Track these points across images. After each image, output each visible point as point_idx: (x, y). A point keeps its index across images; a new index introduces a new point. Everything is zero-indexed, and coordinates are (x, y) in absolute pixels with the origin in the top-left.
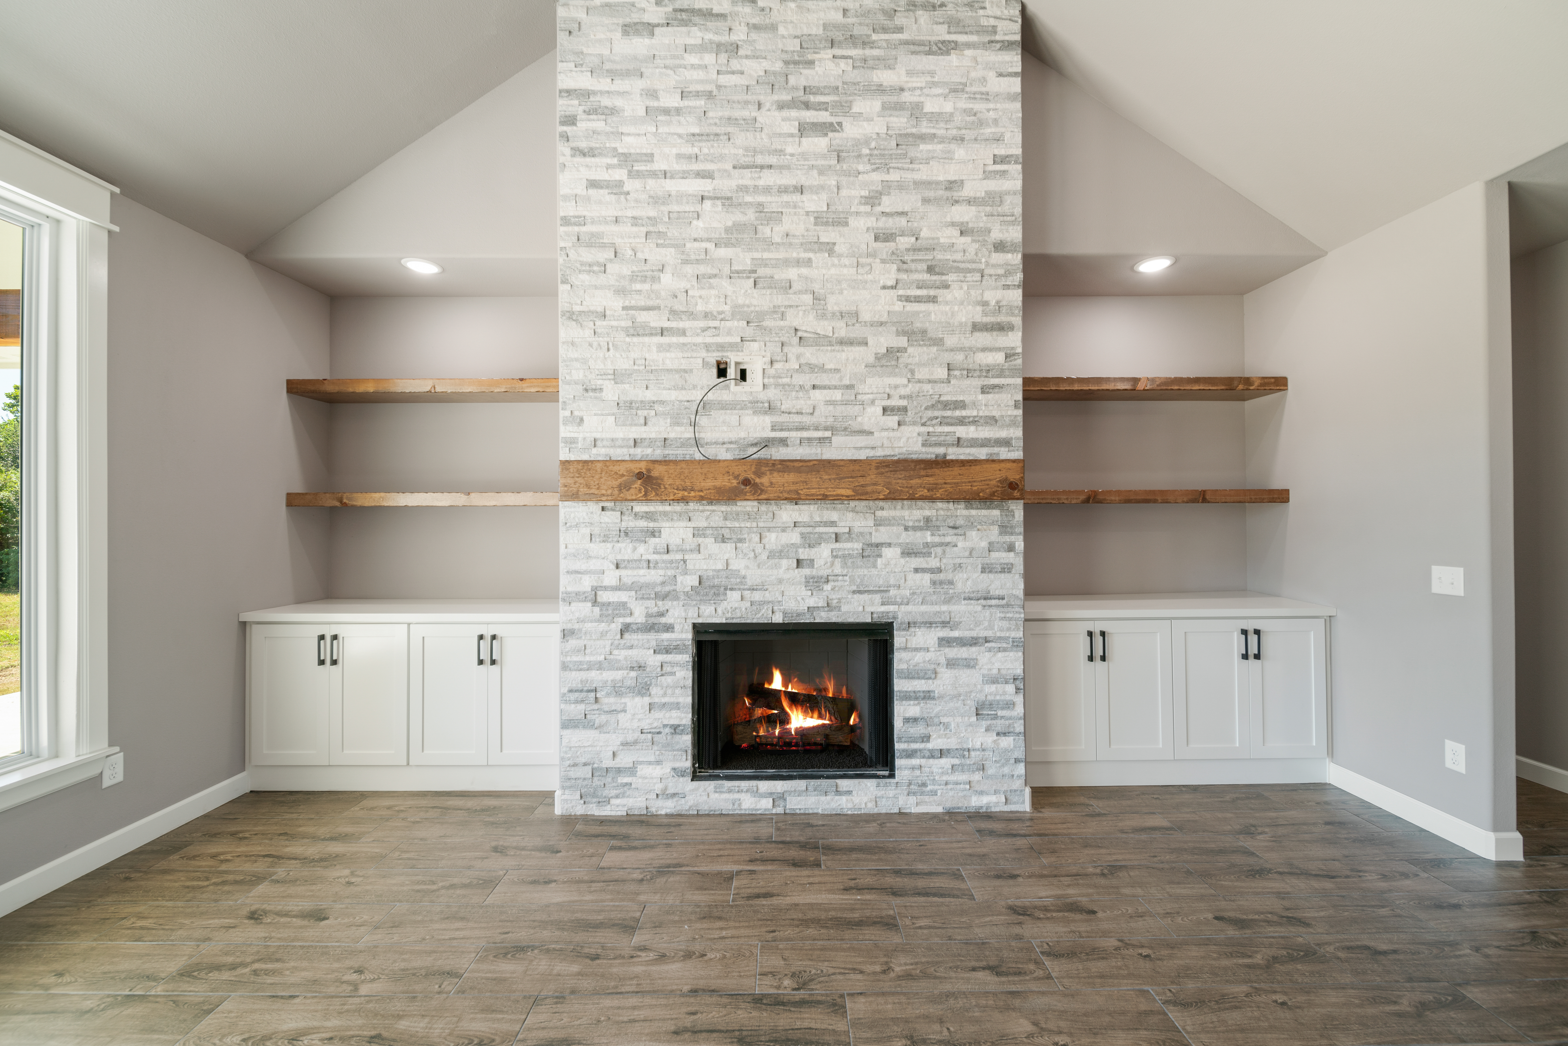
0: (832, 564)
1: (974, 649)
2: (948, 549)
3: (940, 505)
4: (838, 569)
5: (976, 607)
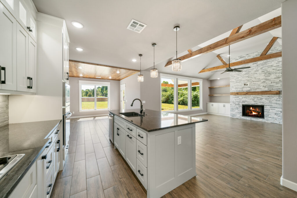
1: (275, 108)
2: (271, 99)
3: (270, 95)
4: (257, 100)
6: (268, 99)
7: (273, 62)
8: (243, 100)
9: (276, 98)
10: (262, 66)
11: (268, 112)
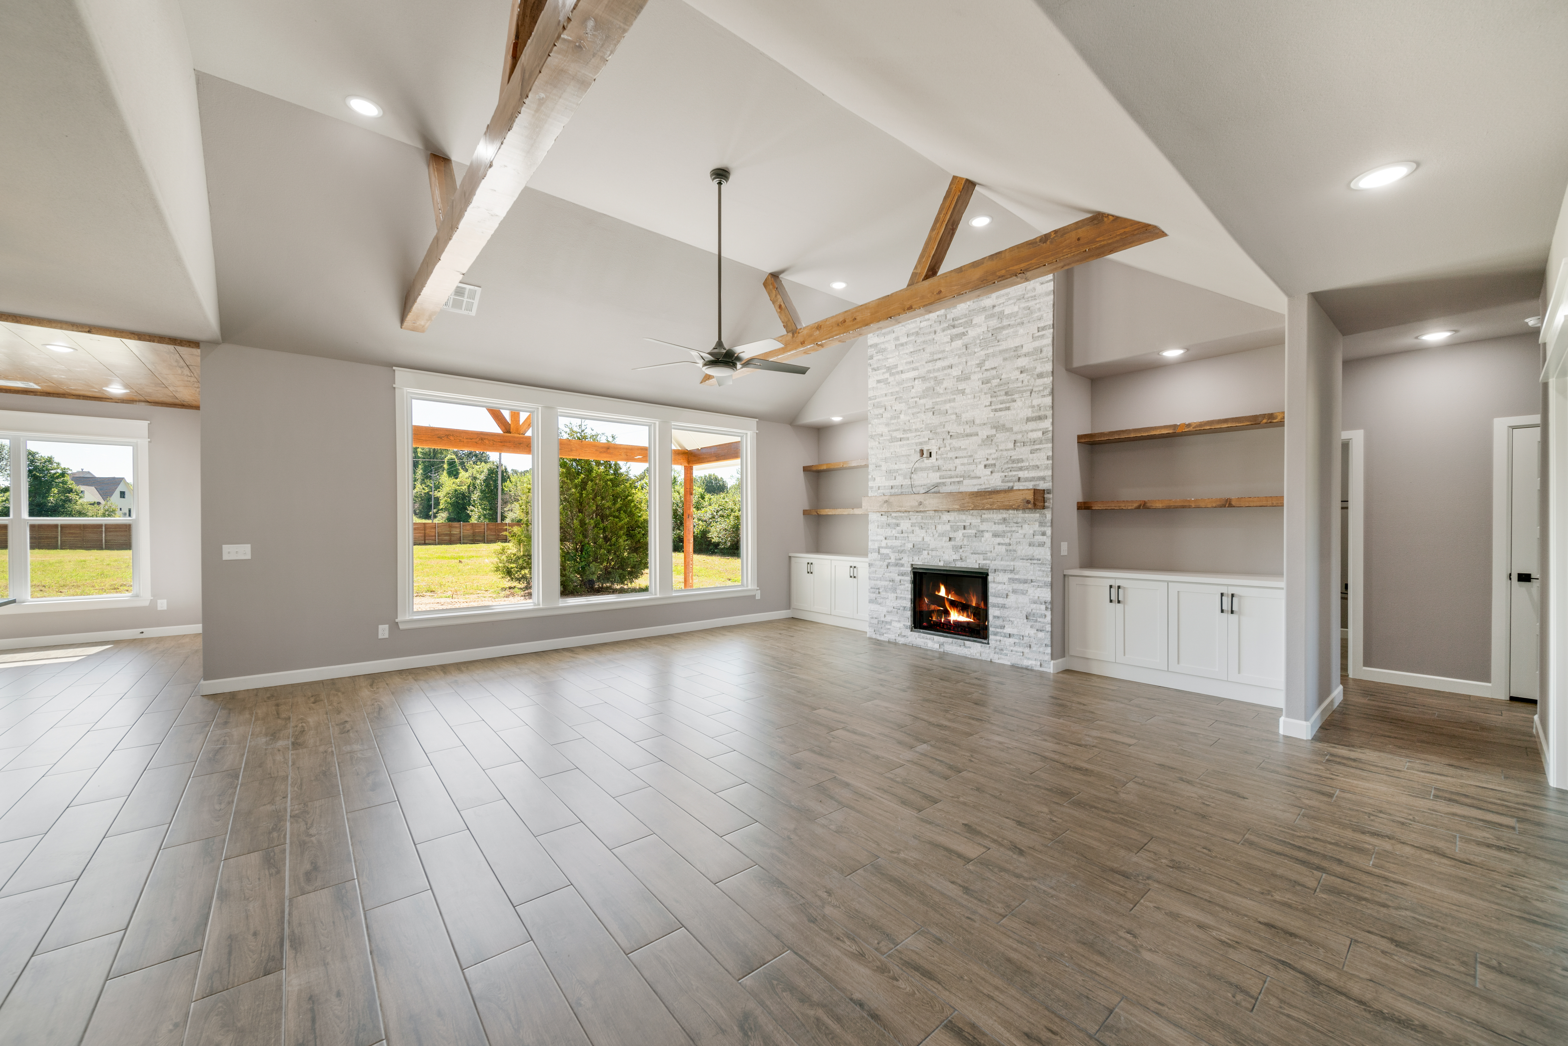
0: (963, 540)
1: (1026, 585)
2: (1014, 534)
3: (1011, 511)
4: (965, 543)
5: (1027, 564)
6: (1004, 534)
7: (1021, 331)
8: (914, 538)
9: (1031, 532)
10: (983, 353)
11: (1004, 606)
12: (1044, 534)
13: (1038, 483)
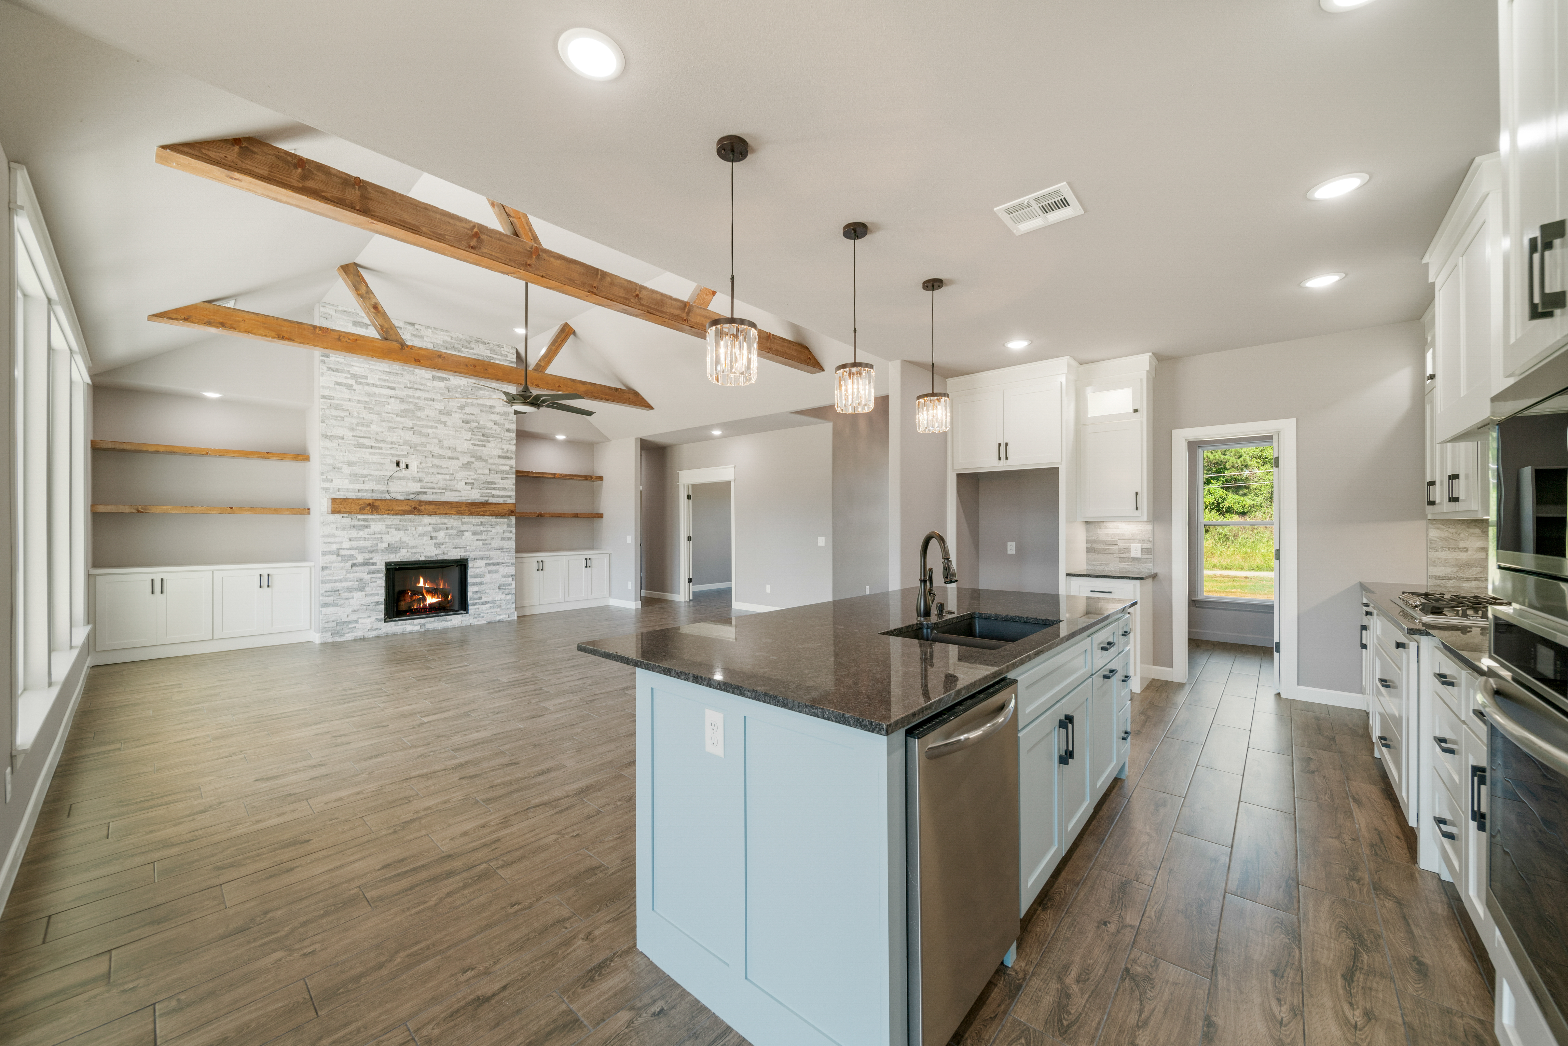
0: (445, 538)
1: (498, 566)
2: (489, 533)
3: (486, 517)
4: (447, 540)
5: (499, 552)
6: (481, 533)
8: (387, 539)
9: (502, 531)
11: (481, 584)
12: (511, 532)
13: (506, 499)
